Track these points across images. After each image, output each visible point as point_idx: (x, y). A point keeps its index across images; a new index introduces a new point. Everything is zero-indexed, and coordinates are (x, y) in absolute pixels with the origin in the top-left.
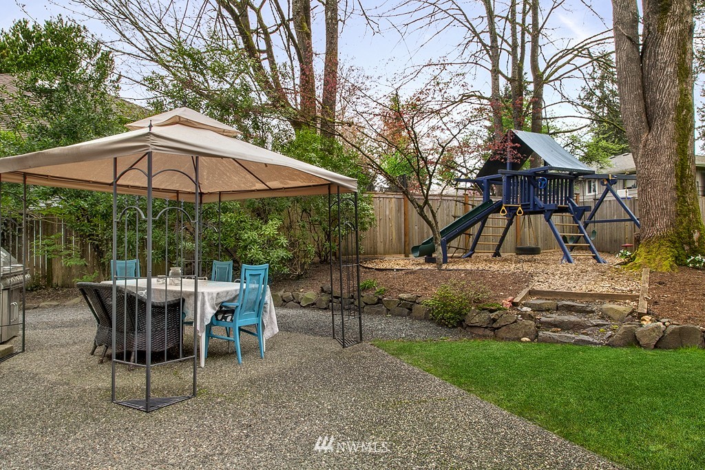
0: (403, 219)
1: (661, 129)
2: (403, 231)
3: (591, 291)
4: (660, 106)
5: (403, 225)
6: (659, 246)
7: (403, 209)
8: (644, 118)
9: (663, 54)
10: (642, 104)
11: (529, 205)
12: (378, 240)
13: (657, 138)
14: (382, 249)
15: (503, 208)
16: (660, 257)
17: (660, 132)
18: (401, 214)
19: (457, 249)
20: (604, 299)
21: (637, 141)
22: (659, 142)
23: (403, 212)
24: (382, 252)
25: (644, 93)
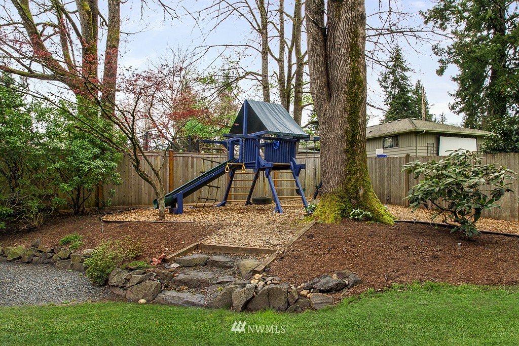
0: (168, 174)
1: (336, 101)
2: (168, 184)
3: (246, 245)
4: (336, 81)
5: (168, 179)
6: (331, 200)
7: (168, 165)
8: (325, 91)
9: (339, 37)
10: (324, 79)
11: (255, 163)
12: (143, 192)
13: (333, 109)
14: (147, 200)
15: (227, 166)
16: (329, 210)
17: (335, 104)
18: (166, 169)
19: (207, 199)
20: (251, 253)
21: (320, 111)
22: (334, 111)
23: (168, 167)
24: (147, 202)
25: (327, 70)
